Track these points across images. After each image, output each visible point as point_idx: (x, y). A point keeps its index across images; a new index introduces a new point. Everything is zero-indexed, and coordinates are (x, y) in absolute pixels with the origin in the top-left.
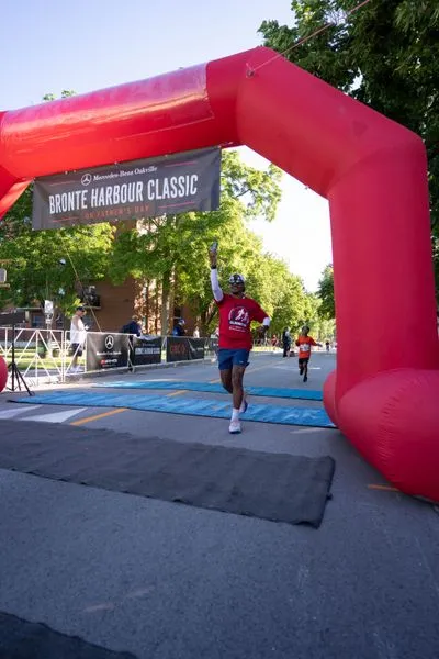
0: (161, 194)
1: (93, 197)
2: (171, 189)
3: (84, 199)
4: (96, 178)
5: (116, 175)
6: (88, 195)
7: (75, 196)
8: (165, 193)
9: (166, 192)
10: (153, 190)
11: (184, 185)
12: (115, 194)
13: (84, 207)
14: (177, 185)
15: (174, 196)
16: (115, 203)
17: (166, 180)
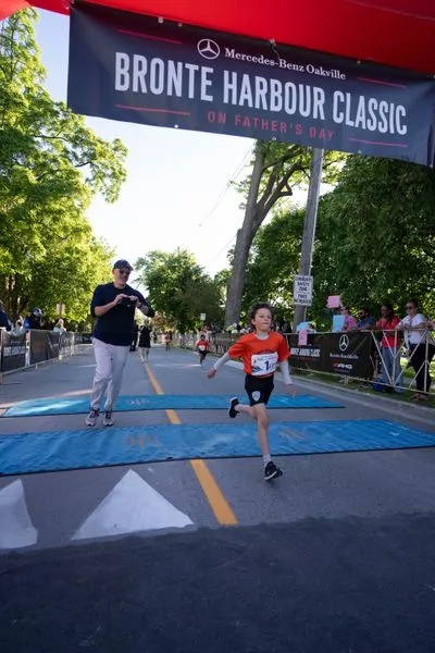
0: (353, 118)
1: (227, 86)
2: (368, 116)
3: (205, 82)
4: (230, 53)
5: (272, 63)
6: (217, 80)
7: (186, 72)
8: (358, 118)
9: (360, 118)
10: (342, 107)
11: (387, 115)
12: (273, 94)
13: (205, 97)
14: (377, 113)
15: (372, 128)
16: (274, 108)
17: (362, 98)
